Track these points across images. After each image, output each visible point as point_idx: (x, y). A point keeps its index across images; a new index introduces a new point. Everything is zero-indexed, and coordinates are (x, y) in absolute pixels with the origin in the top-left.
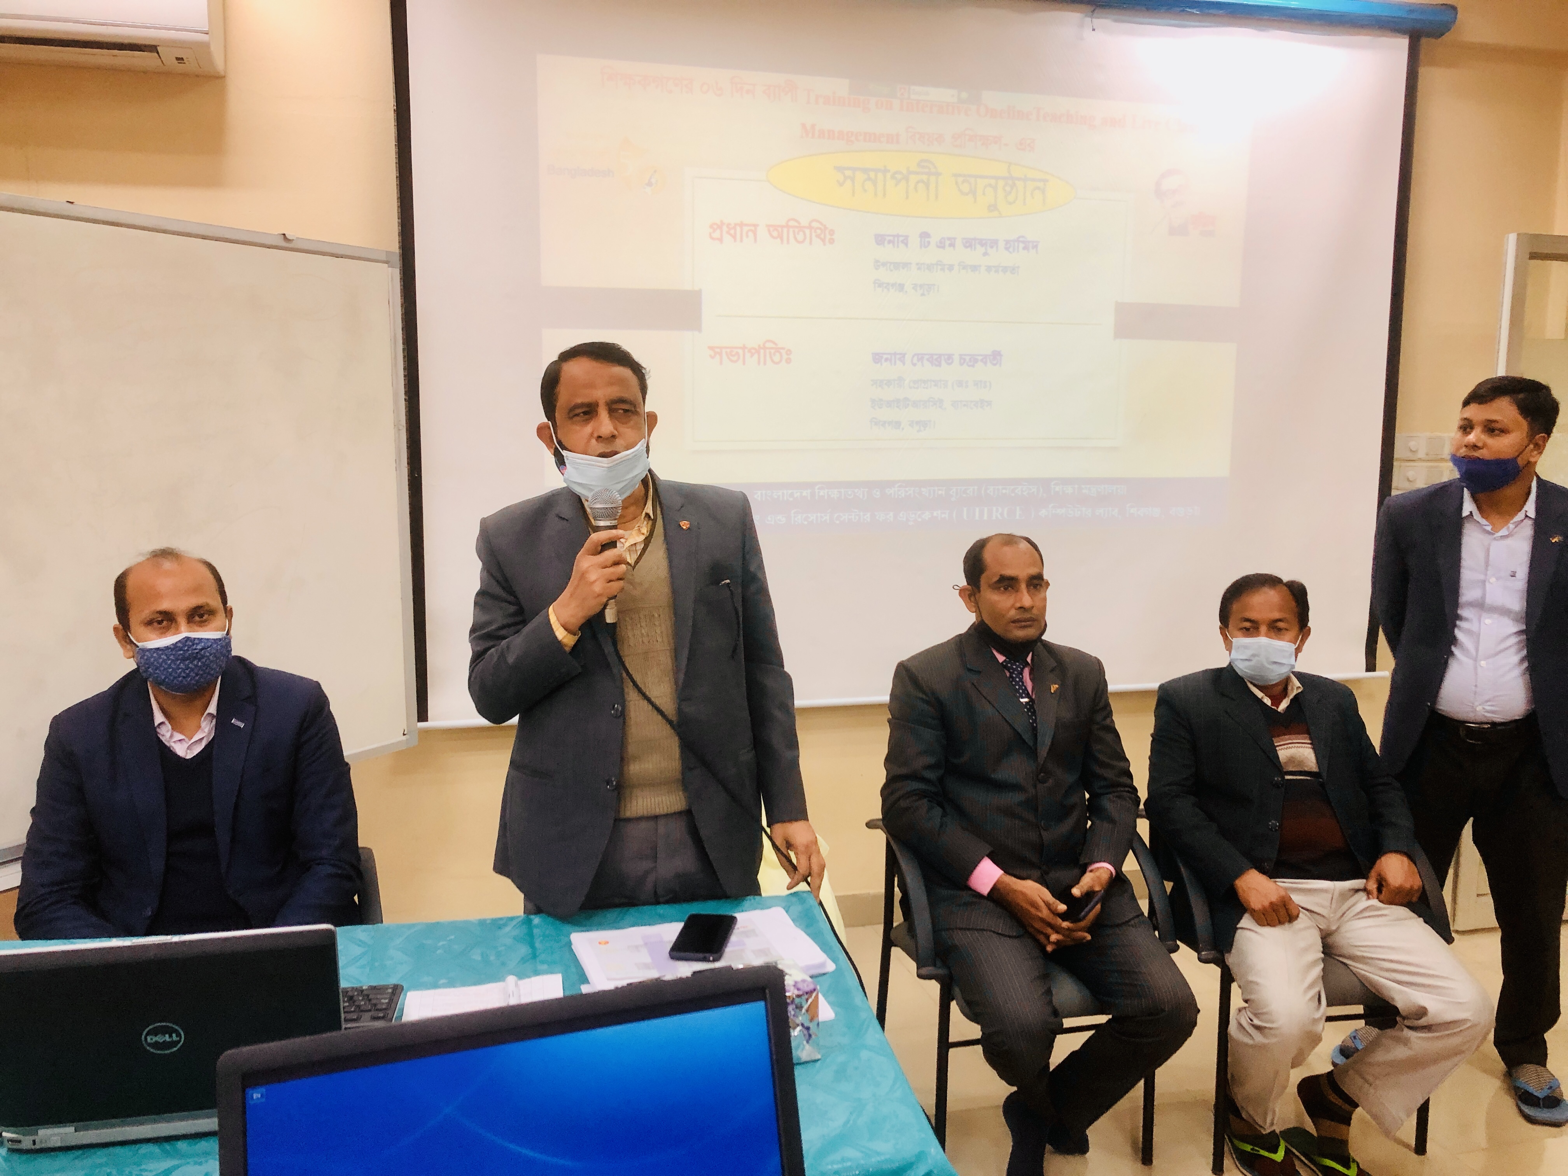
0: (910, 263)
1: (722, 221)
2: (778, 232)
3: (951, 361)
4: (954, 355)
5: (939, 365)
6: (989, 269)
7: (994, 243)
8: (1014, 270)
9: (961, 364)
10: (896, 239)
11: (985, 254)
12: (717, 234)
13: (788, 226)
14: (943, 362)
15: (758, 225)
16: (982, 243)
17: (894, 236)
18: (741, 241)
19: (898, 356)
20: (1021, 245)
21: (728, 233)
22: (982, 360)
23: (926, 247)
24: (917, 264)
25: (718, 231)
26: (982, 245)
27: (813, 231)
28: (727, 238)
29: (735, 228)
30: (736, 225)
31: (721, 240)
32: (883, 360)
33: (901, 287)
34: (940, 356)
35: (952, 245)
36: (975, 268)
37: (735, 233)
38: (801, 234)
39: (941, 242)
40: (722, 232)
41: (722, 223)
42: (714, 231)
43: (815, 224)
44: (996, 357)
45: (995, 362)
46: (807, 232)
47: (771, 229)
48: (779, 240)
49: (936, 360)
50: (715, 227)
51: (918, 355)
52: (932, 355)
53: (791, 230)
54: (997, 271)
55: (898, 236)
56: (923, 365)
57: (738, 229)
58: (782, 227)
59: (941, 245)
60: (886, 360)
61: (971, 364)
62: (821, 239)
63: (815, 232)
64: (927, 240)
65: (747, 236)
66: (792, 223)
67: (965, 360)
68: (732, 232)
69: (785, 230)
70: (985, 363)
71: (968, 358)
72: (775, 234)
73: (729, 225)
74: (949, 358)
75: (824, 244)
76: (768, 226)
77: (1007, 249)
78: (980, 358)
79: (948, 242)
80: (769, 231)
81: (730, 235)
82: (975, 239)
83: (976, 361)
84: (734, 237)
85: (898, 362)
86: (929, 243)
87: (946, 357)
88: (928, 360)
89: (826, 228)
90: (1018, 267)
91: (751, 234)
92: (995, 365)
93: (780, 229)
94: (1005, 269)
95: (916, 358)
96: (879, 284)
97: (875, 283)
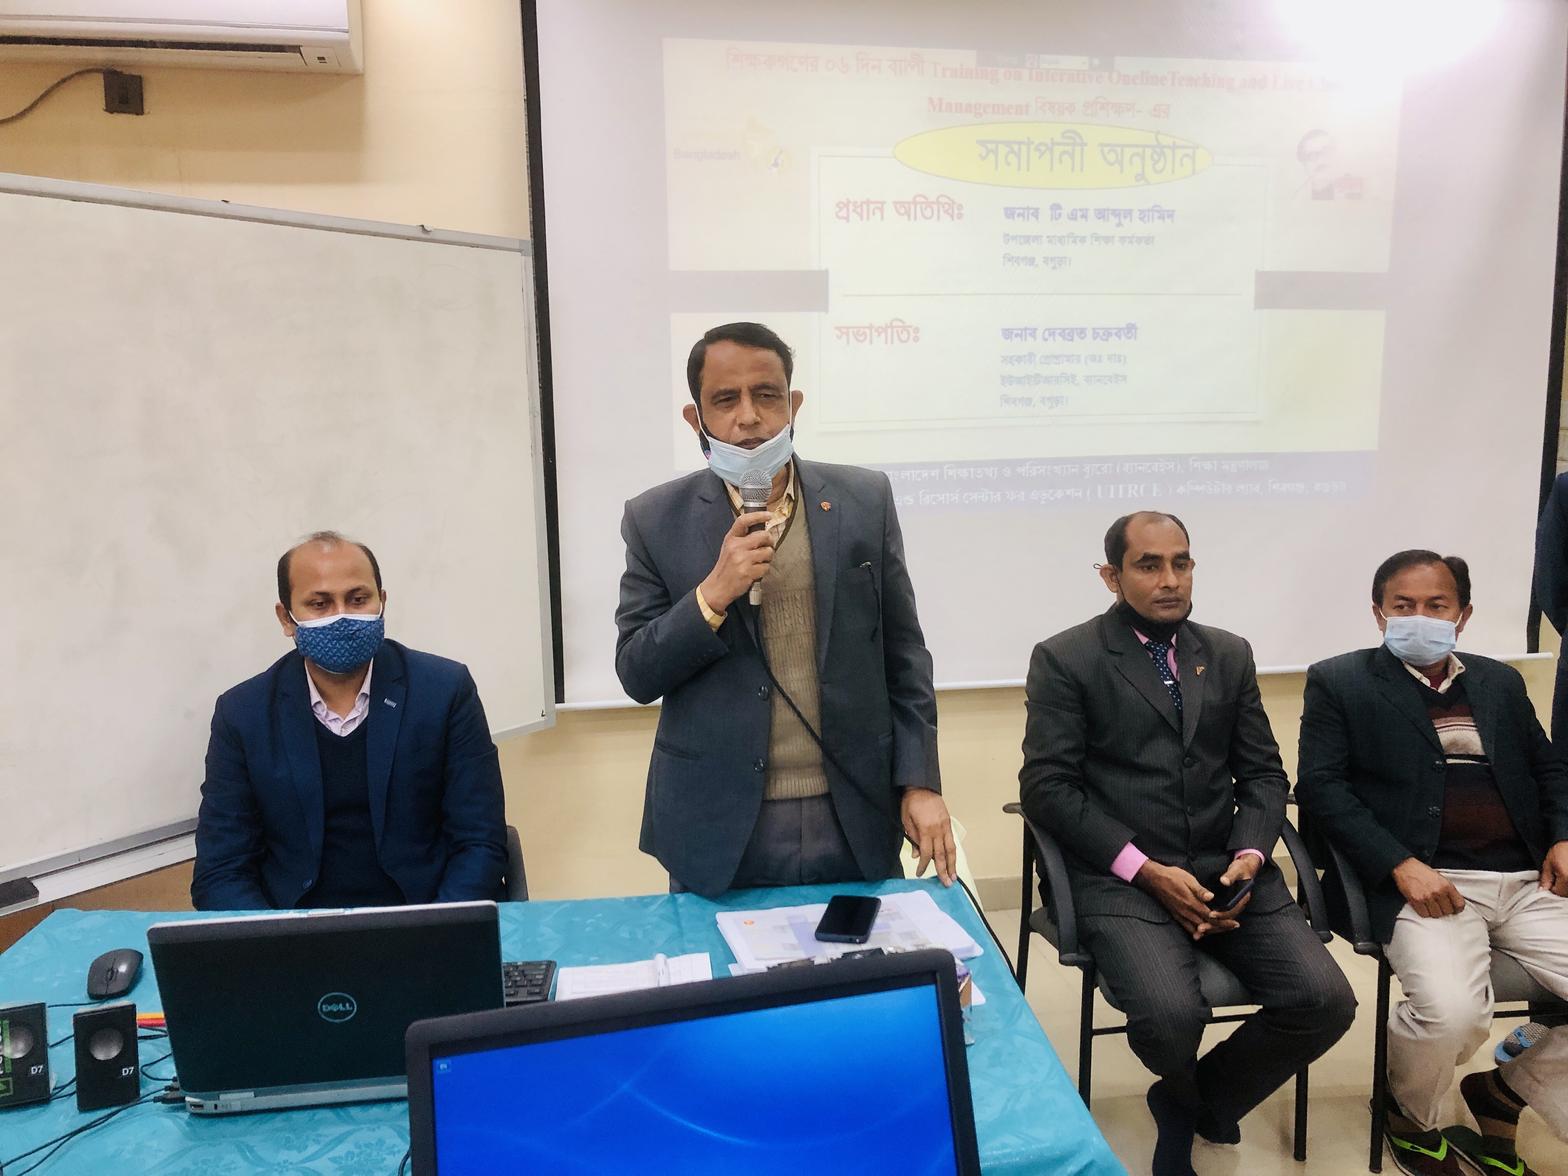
0: (1041, 236)
1: (848, 200)
2: (905, 209)
3: (1083, 336)
4: (1086, 329)
5: (1072, 340)
6: (1123, 239)
7: (1129, 213)
8: (1149, 240)
9: (1094, 338)
10: (1026, 211)
11: (1119, 225)
12: (844, 213)
13: (915, 203)
14: (1076, 337)
15: (883, 203)
16: (1116, 213)
17: (1024, 209)
18: (868, 219)
19: (1028, 332)
20: (1156, 215)
21: (855, 211)
22: (1116, 334)
23: (1056, 219)
24: (1048, 237)
25: (845, 210)
26: (1115, 216)
27: (941, 206)
28: (853, 216)
29: (861, 206)
30: (862, 203)
31: (847, 219)
32: (1013, 335)
33: (1031, 261)
34: (1072, 330)
35: (1084, 216)
36: (1108, 240)
37: (862, 210)
38: (929, 210)
39: (1072, 214)
40: (848, 211)
41: (849, 202)
42: (841, 209)
43: (943, 200)
44: (1130, 330)
45: (1130, 335)
46: (935, 207)
47: (898, 206)
48: (906, 217)
49: (1068, 334)
50: (841, 205)
51: (1049, 329)
52: (1064, 330)
53: (918, 207)
54: (1130, 242)
55: (1028, 208)
56: (1054, 340)
57: (865, 206)
58: (909, 203)
59: (1073, 217)
60: (1017, 335)
61: (1105, 337)
62: (949, 214)
63: (943, 207)
64: (1058, 211)
65: (874, 213)
66: (919, 199)
67: (1098, 334)
68: (859, 210)
69: (912, 206)
70: (1120, 337)
71: (1101, 332)
72: (902, 211)
73: (856, 202)
74: (1082, 332)
75: (953, 219)
76: (895, 203)
77: (1141, 219)
78: (1114, 331)
79: (1079, 214)
80: (896, 207)
81: (857, 213)
82: (1108, 210)
83: (1110, 334)
84: (861, 216)
85: (1029, 337)
86: (1060, 215)
87: (1079, 331)
88: (1060, 334)
89: (954, 203)
90: (1153, 238)
91: (877, 212)
92: (1129, 338)
93: (907, 206)
94: (1139, 240)
95: (1047, 332)
96: (1009, 258)
97: (1004, 257)
